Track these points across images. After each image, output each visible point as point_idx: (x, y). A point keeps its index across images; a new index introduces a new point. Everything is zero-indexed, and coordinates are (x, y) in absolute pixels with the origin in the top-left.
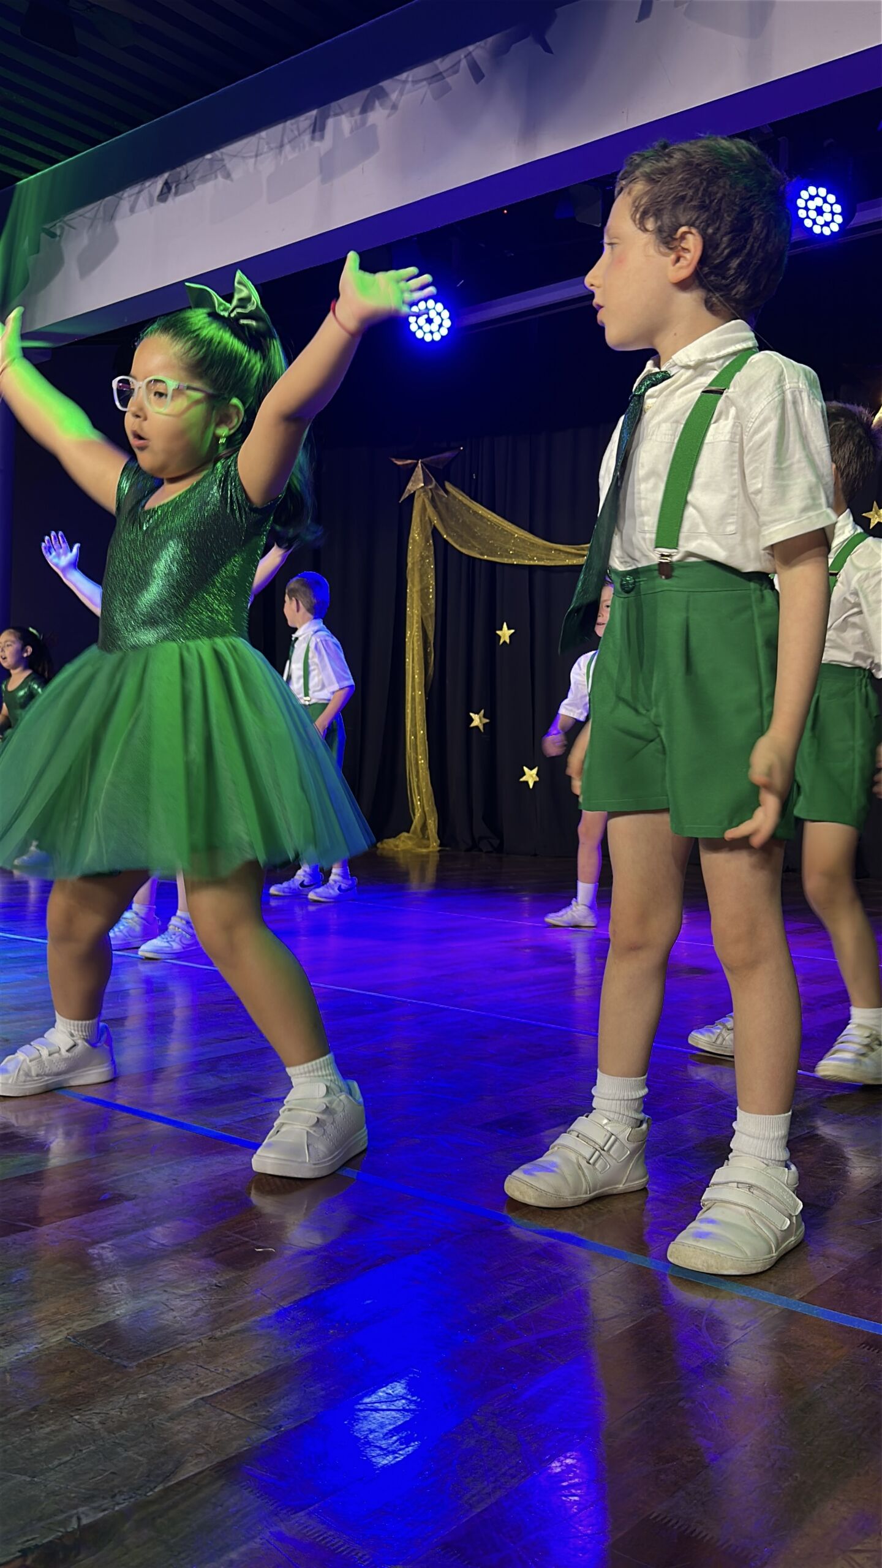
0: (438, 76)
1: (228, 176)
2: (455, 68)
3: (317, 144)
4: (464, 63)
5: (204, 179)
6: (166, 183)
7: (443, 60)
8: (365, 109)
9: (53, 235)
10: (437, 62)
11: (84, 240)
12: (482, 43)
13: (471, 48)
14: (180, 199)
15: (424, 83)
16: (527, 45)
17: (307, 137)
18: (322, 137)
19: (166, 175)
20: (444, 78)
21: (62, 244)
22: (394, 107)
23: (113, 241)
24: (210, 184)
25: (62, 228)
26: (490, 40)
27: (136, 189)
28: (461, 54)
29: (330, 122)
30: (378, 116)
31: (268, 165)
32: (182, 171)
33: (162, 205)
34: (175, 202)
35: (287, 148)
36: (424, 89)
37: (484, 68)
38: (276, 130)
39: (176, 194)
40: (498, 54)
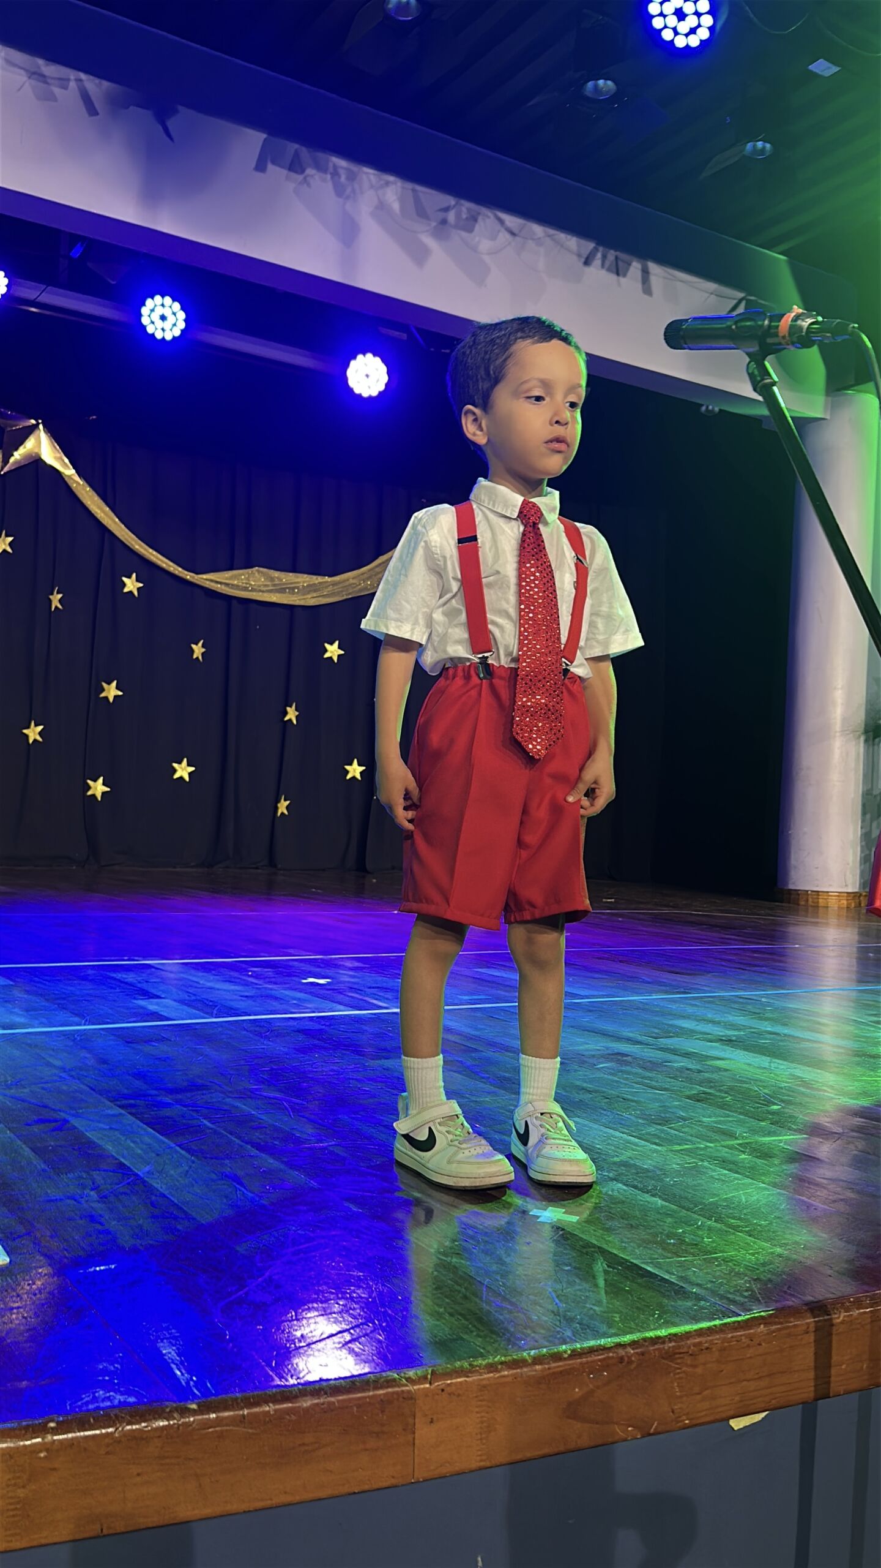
0: (42, 77)
2: (63, 83)
4: (73, 84)
7: (47, 65)
10: (41, 62)
12: (97, 81)
13: (83, 76)
15: (22, 72)
16: (147, 117)
20: (46, 82)
26: (106, 84)
28: (72, 74)
36: (21, 77)
37: (98, 105)
40: (117, 104)
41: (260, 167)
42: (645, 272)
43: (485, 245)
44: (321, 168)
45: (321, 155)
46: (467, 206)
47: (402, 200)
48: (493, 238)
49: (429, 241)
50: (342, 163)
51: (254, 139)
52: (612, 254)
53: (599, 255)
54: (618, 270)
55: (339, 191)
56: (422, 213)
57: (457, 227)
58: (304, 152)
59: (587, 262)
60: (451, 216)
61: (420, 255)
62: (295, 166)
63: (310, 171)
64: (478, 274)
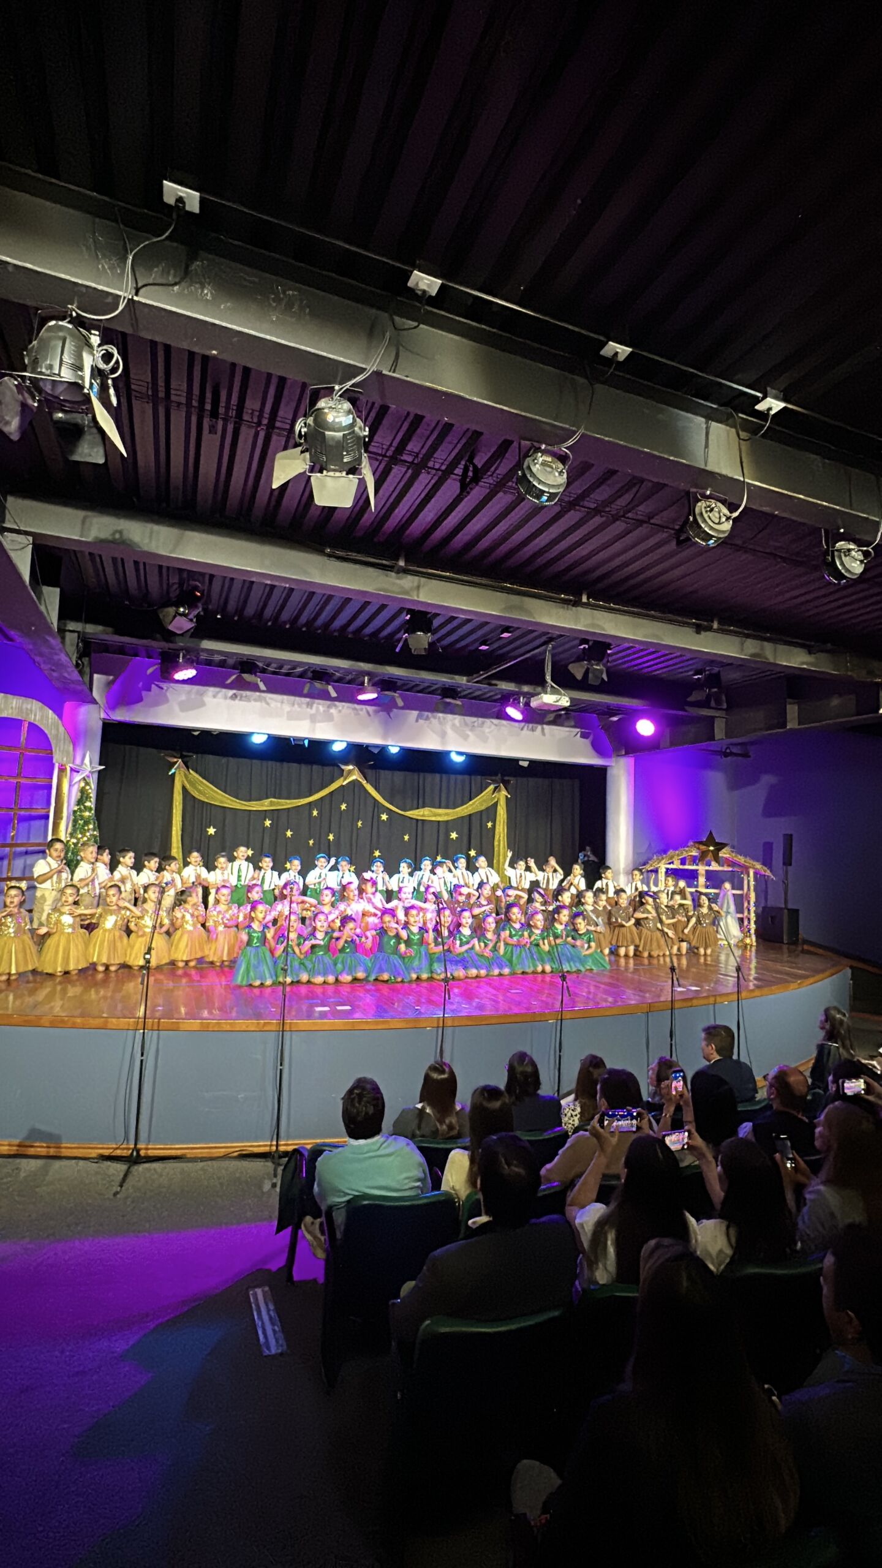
0: (355, 709)
1: (268, 704)
2: (362, 710)
3: (309, 710)
5: (255, 700)
6: (235, 694)
8: (329, 707)
9: (162, 688)
11: (183, 697)
14: (241, 703)
16: (383, 714)
17: (304, 706)
18: (311, 708)
19: (234, 691)
21: (168, 694)
22: (340, 711)
23: (203, 704)
24: (258, 704)
25: (168, 688)
27: (217, 689)
29: (315, 705)
30: (333, 711)
31: (287, 708)
32: (244, 693)
33: (233, 702)
34: (237, 702)
35: (296, 706)
36: (350, 711)
38: (292, 698)
39: (240, 700)
40: (376, 712)
41: (417, 721)
42: (543, 729)
43: (487, 730)
44: (435, 718)
45: (435, 714)
46: (481, 720)
47: (460, 722)
48: (490, 727)
49: (469, 733)
50: (441, 715)
51: (415, 713)
52: (531, 725)
53: (526, 727)
54: (533, 730)
55: (440, 723)
56: (466, 724)
57: (478, 726)
58: (430, 714)
59: (522, 729)
60: (476, 724)
61: (466, 737)
62: (427, 718)
63: (432, 719)
64: (484, 739)
